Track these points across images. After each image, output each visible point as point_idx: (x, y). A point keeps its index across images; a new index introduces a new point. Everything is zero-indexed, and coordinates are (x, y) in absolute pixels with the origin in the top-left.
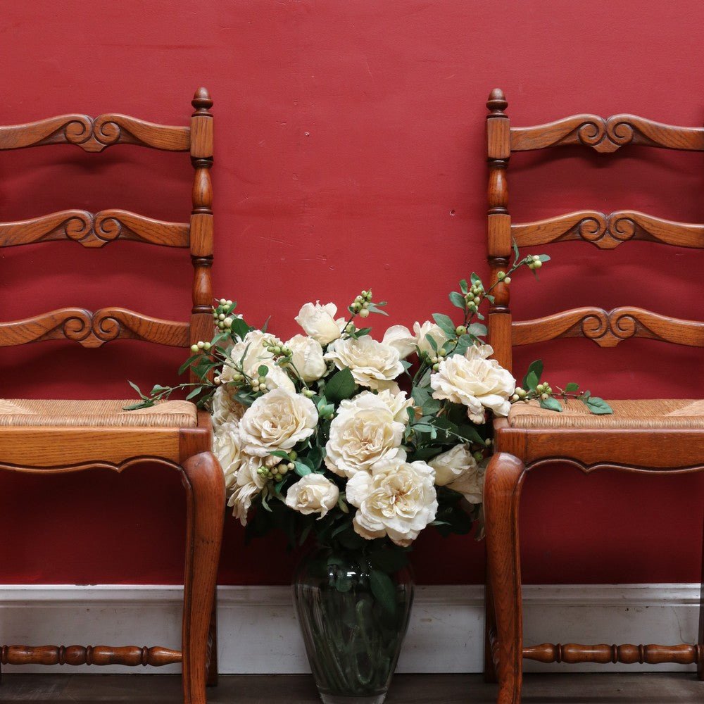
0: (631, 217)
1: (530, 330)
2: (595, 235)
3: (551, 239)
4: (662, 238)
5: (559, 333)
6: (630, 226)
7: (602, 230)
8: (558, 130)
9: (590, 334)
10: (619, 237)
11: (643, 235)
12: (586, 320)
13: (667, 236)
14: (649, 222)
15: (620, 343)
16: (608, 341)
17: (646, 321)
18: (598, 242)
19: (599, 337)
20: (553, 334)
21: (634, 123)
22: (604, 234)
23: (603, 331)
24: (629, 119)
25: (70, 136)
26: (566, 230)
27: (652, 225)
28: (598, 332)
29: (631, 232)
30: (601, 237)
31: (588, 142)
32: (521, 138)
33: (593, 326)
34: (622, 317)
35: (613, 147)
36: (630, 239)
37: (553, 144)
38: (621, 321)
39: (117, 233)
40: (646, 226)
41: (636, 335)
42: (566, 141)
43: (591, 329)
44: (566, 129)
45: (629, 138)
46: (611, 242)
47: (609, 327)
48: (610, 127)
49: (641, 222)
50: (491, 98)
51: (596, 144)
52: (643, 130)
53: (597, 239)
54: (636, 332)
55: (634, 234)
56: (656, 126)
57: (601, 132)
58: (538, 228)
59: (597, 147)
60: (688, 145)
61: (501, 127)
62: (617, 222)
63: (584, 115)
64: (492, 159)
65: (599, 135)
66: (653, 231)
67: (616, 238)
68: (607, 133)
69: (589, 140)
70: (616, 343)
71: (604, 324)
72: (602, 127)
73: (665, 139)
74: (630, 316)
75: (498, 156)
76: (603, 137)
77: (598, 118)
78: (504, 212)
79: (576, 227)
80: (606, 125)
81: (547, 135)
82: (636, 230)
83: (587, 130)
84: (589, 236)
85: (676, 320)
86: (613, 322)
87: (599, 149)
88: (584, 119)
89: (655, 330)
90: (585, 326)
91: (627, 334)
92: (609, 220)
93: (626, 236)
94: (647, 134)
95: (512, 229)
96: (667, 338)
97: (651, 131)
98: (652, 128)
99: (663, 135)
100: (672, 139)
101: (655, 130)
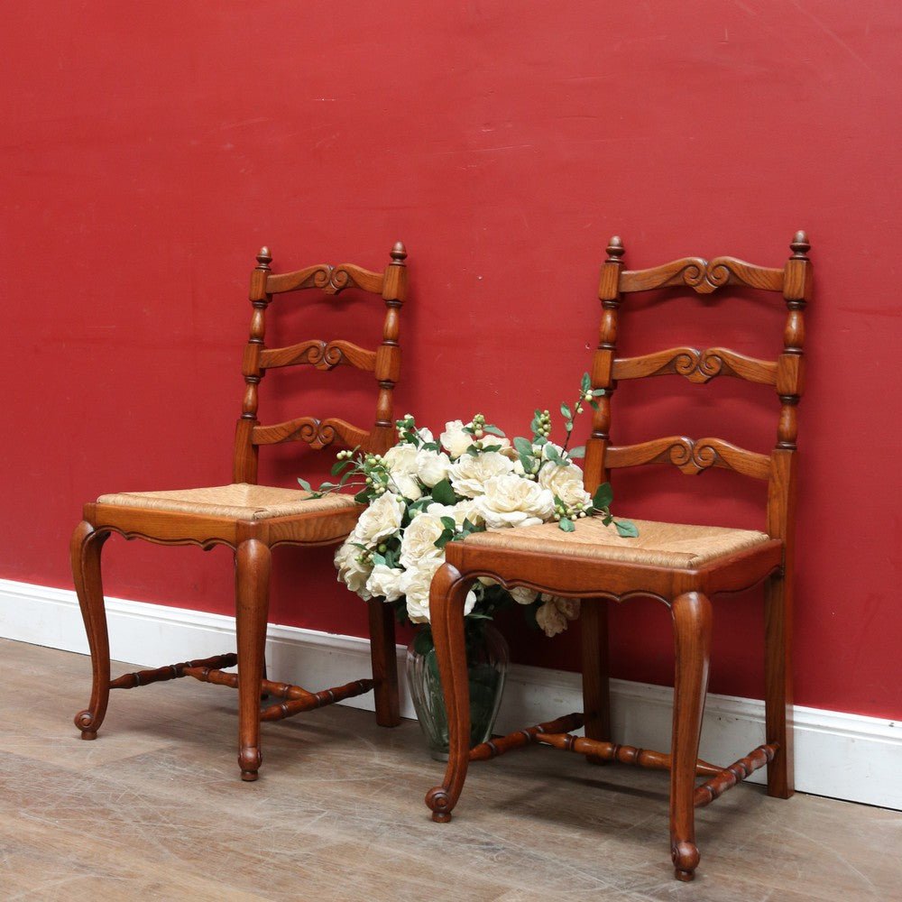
0: (719, 354)
1: (624, 455)
2: (688, 371)
3: (648, 373)
4: (743, 374)
5: (649, 459)
6: (718, 362)
7: (693, 366)
8: (665, 273)
9: (676, 462)
10: (707, 372)
11: (727, 372)
12: (673, 450)
13: (746, 373)
14: (734, 359)
15: (700, 472)
16: (691, 469)
17: (723, 453)
18: (689, 377)
19: (683, 465)
20: (644, 460)
21: (731, 266)
22: (695, 369)
23: (687, 460)
24: (725, 262)
25: (317, 282)
26: (662, 365)
27: (735, 362)
28: (682, 461)
29: (717, 368)
30: (693, 372)
31: (690, 283)
32: (631, 281)
33: (679, 454)
34: (704, 447)
35: (711, 287)
36: (718, 374)
37: (660, 285)
38: (704, 451)
39: (338, 359)
40: (731, 363)
41: (714, 465)
42: (671, 283)
43: (676, 457)
44: (671, 271)
45: (725, 279)
46: (701, 377)
47: (692, 455)
48: (710, 269)
49: (726, 359)
50: (609, 245)
51: (697, 285)
52: (736, 271)
53: (688, 374)
54: (714, 462)
55: (720, 370)
56: (748, 268)
57: (702, 274)
58: (639, 363)
59: (698, 287)
60: (771, 286)
61: (611, 271)
62: (707, 358)
63: (689, 259)
64: (603, 300)
65: (700, 277)
66: (736, 368)
67: (706, 374)
68: (706, 275)
69: (691, 282)
70: (697, 472)
71: (688, 452)
72: (703, 270)
73: (753, 280)
74: (711, 447)
75: (606, 298)
76: (703, 279)
77: (700, 261)
78: (609, 349)
79: (672, 363)
80: (707, 267)
81: (655, 278)
82: (722, 367)
83: (690, 273)
84: (683, 371)
85: (749, 453)
86: (695, 452)
87: (699, 289)
88: (689, 262)
89: (730, 462)
90: (672, 454)
91: (707, 463)
92: (700, 356)
93: (714, 372)
94: (740, 276)
95: (612, 363)
96: (739, 470)
97: (743, 273)
98: (743, 269)
99: (752, 276)
100: (759, 280)
101: (746, 272)
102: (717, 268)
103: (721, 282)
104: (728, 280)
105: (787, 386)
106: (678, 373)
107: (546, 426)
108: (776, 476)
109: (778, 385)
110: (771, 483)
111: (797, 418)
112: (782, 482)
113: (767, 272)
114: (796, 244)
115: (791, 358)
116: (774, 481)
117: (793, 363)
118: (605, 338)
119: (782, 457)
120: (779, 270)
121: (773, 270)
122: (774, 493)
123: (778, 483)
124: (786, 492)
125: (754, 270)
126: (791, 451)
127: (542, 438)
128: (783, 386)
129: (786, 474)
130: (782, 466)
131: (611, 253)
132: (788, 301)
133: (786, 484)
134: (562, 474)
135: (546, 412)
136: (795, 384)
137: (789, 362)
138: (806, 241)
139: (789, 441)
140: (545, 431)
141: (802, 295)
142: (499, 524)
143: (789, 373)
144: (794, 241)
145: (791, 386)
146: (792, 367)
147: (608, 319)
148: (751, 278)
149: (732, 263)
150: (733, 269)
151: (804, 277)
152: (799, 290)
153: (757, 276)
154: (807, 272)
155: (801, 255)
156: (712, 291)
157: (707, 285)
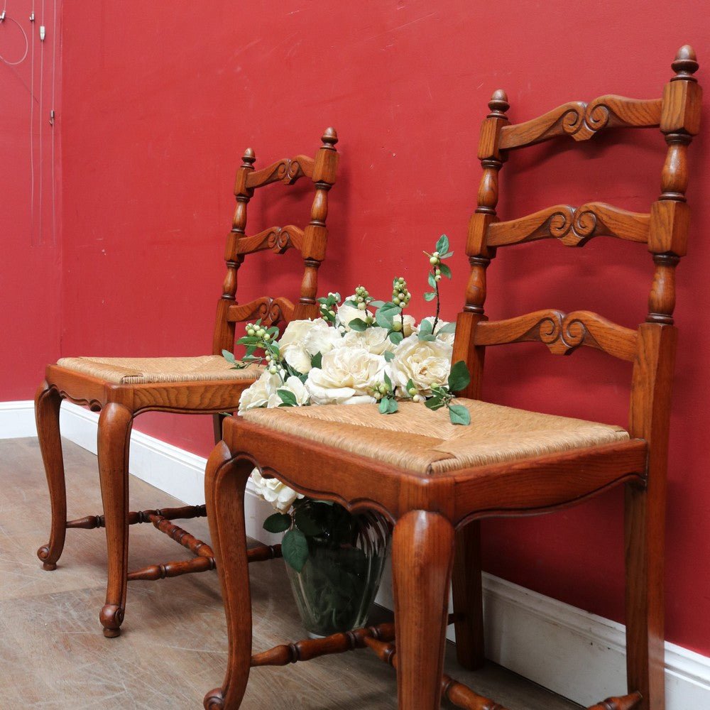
0: (593, 209)
1: (494, 331)
2: (562, 232)
3: (522, 237)
4: (616, 232)
5: (519, 335)
6: (592, 220)
7: (567, 225)
8: (543, 123)
9: (545, 339)
10: (581, 232)
11: (601, 231)
12: (542, 325)
13: (620, 229)
14: (608, 214)
15: (568, 352)
16: (559, 347)
17: (592, 328)
18: (562, 240)
19: (551, 343)
20: (514, 337)
21: (609, 104)
22: (569, 230)
23: (555, 336)
24: (605, 100)
25: (278, 175)
26: (536, 227)
27: (610, 218)
28: (550, 338)
29: (590, 227)
30: (566, 233)
31: (568, 131)
32: (510, 136)
33: (549, 330)
34: (573, 321)
35: (589, 133)
36: (592, 234)
37: (538, 138)
38: (573, 326)
39: (286, 242)
40: (605, 218)
41: (584, 344)
42: (551, 133)
43: (545, 334)
44: (550, 121)
45: (604, 121)
46: (574, 238)
47: (561, 332)
48: (589, 111)
49: (600, 215)
50: (492, 99)
51: (576, 132)
52: (615, 109)
53: (562, 236)
54: (582, 340)
55: (594, 230)
56: (627, 103)
57: (580, 119)
58: (514, 226)
59: (576, 135)
60: (650, 120)
61: (490, 127)
62: (581, 215)
63: (568, 103)
64: (482, 159)
65: (579, 123)
66: (611, 225)
67: (579, 234)
68: (584, 119)
69: (570, 129)
70: (565, 351)
71: (557, 328)
72: (581, 114)
73: (633, 117)
74: (581, 322)
75: (483, 157)
76: (581, 124)
77: (580, 104)
78: (485, 212)
79: (546, 224)
80: (586, 110)
81: (534, 130)
82: (596, 225)
83: (569, 119)
84: (557, 232)
85: (618, 328)
86: (565, 327)
87: (578, 137)
88: (568, 106)
89: (598, 339)
90: (541, 330)
91: (575, 341)
92: (575, 214)
93: (587, 231)
94: (618, 114)
95: (486, 228)
96: (606, 349)
97: (622, 110)
98: (622, 106)
99: (631, 112)
100: (638, 115)
101: (626, 108)
102: (596, 110)
103: (599, 125)
104: (607, 122)
105: (660, 241)
106: (553, 236)
107: (401, 295)
108: (642, 356)
109: (650, 241)
110: (636, 366)
111: (673, 283)
112: (648, 365)
113: (647, 104)
114: (677, 62)
115: (665, 205)
116: (639, 364)
117: (668, 211)
118: (481, 200)
119: (650, 333)
120: (659, 100)
122: (639, 378)
123: (644, 366)
124: (653, 379)
125: (634, 104)
126: (662, 325)
127: (396, 308)
128: (656, 241)
129: (654, 356)
130: (650, 344)
131: (494, 107)
132: (666, 133)
133: (653, 368)
134: (423, 349)
135: (401, 279)
136: (670, 238)
137: (663, 209)
138: (693, 57)
139: (662, 312)
140: (401, 301)
141: (681, 124)
142: (325, 401)
143: (663, 224)
144: (677, 58)
145: (664, 241)
146: (666, 217)
147: (487, 180)
148: (630, 114)
149: (612, 100)
150: (612, 107)
151: (685, 101)
152: (679, 118)
153: (636, 110)
154: (689, 95)
155: (684, 75)
156: (590, 137)
157: (586, 130)
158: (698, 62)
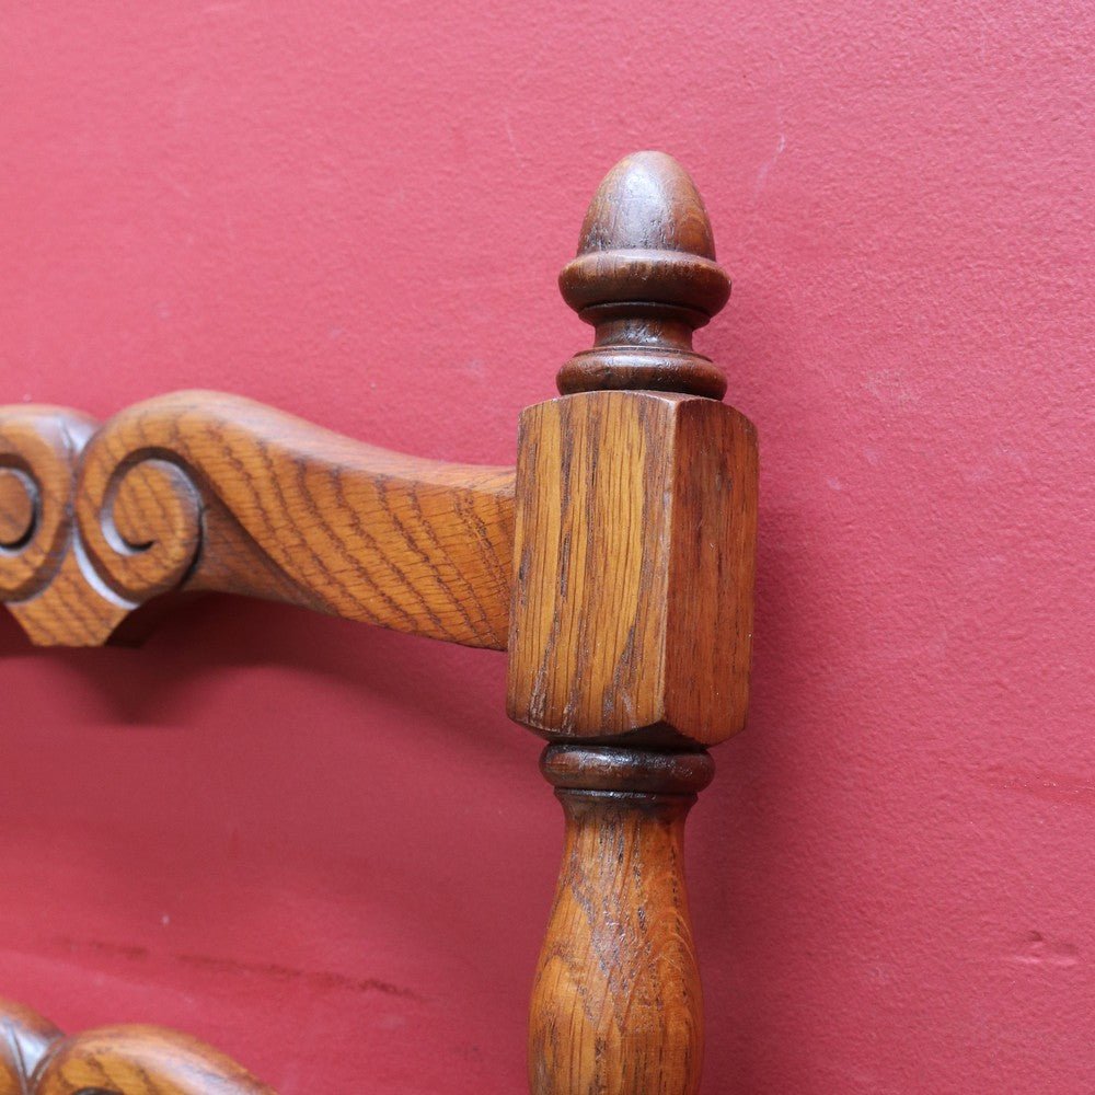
24: (175, 428)
35: (97, 608)
45: (175, 551)
48: (95, 483)
51: (29, 590)
52: (237, 494)
56: (303, 468)
57: (52, 518)
59: (34, 608)
60: (438, 600)
65: (45, 539)
68: (74, 523)
72: (55, 485)
73: (336, 562)
76: (57, 552)
80: (77, 467)
92: (39, 1087)
94: (253, 524)
97: (270, 502)
98: (274, 479)
99: (326, 527)
100: (368, 558)
101: (291, 494)
102: (134, 478)
103: (154, 571)
104: (196, 557)
113: (416, 494)
114: (594, 261)
120: (493, 481)
121: (460, 477)
125: (337, 479)
132: (550, 734)
138: (693, 235)
141: (646, 702)
144: (593, 236)
148: (316, 537)
149: (215, 433)
150: (216, 477)
151: (665, 542)
152: (632, 653)
153: (355, 525)
154: (690, 499)
155: (640, 352)
156: (104, 633)
157: (83, 590)
158: (723, 264)
